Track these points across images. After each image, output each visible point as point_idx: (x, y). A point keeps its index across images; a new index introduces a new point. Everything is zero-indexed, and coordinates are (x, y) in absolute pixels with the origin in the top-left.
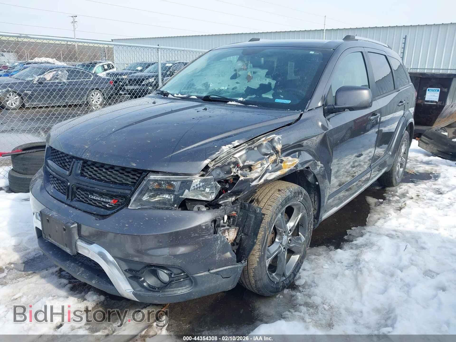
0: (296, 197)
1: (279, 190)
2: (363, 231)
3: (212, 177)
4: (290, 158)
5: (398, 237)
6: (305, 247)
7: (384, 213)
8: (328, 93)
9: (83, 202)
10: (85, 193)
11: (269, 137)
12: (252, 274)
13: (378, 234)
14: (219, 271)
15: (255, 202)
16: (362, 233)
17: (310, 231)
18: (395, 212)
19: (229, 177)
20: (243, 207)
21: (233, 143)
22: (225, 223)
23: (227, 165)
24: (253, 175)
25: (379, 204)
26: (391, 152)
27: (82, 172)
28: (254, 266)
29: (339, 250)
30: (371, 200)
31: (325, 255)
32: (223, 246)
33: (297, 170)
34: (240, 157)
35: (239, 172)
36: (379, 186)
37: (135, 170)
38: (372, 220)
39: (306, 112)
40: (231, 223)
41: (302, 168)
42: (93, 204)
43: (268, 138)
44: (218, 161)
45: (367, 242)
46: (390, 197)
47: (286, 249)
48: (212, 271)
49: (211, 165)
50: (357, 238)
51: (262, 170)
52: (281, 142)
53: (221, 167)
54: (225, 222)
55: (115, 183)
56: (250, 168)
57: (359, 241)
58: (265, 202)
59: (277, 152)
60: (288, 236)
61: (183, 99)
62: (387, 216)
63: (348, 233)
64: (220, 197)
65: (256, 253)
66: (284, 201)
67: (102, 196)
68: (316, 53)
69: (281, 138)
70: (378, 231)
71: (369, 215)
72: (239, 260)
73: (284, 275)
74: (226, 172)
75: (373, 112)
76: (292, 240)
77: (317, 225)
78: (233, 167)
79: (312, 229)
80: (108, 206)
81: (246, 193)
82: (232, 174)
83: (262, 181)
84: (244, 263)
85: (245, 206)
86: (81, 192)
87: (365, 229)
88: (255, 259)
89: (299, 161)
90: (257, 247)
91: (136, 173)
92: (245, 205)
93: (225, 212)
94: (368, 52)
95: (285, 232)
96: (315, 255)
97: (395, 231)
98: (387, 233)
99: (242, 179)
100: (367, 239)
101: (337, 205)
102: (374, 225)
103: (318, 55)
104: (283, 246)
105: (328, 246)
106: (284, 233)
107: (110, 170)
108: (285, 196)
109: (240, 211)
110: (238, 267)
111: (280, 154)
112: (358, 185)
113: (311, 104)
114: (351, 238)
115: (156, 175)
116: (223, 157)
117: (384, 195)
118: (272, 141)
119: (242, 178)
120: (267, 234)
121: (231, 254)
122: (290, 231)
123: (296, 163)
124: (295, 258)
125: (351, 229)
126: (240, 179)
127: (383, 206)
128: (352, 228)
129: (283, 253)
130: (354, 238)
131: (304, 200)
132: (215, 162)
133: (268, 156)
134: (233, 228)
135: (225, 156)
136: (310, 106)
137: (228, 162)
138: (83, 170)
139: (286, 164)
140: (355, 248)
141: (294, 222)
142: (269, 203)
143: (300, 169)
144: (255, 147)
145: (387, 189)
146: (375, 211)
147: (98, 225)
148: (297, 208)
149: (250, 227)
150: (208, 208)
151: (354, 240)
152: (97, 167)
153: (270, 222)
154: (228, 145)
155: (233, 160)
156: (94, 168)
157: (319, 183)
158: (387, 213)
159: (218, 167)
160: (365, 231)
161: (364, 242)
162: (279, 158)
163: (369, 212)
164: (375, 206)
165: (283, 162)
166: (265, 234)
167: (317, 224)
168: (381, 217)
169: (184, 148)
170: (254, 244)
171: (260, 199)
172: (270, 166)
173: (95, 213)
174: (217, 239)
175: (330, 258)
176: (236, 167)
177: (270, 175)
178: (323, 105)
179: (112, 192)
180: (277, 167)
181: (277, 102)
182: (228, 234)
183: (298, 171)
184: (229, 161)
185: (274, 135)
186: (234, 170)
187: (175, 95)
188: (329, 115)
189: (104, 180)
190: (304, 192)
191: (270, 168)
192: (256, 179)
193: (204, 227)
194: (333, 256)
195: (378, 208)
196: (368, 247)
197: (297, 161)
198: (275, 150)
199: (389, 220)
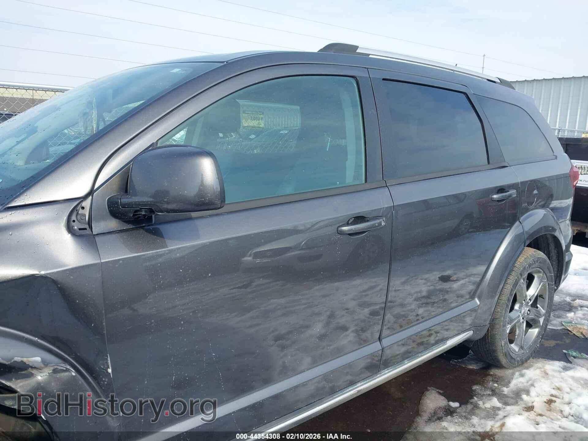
30: (432, 401)
46: (482, 397)
117: (474, 388)
164: (430, 419)
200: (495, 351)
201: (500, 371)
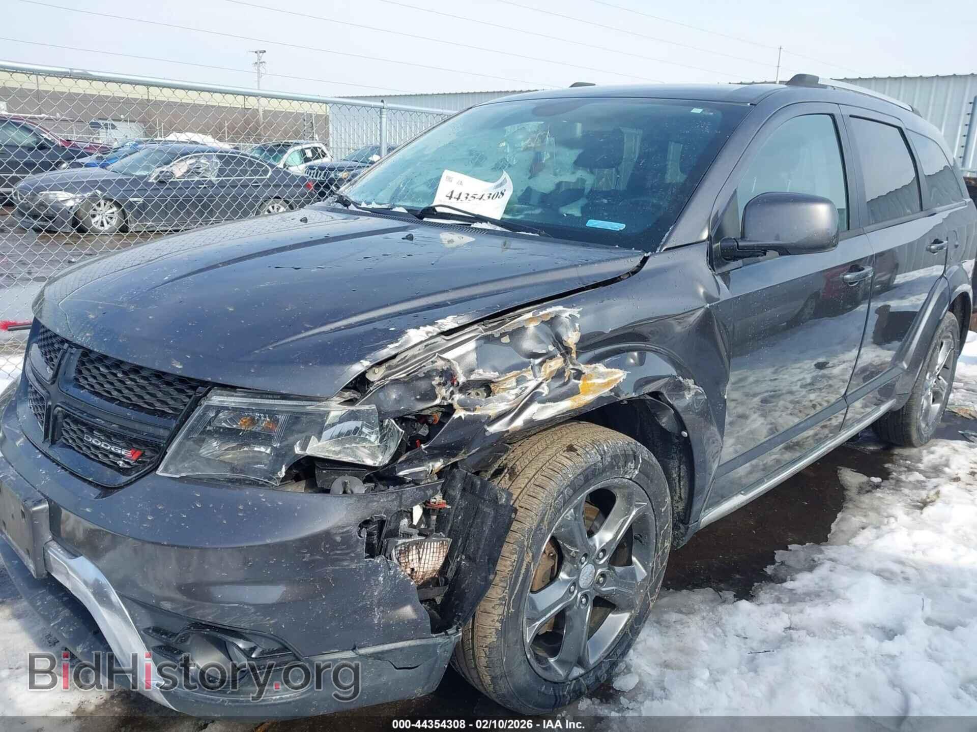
0: (619, 468)
1: (571, 449)
2: (817, 557)
3: (374, 407)
4: (601, 367)
5: (907, 579)
6: (646, 595)
7: (879, 513)
8: (725, 210)
9: (73, 449)
10: (79, 429)
11: (544, 312)
12: (483, 661)
13: (853, 568)
14: (382, 652)
15: (504, 476)
16: (814, 561)
17: (660, 553)
18: (908, 514)
19: (428, 408)
20: (468, 488)
21: (440, 321)
22: (414, 527)
23: (420, 378)
24: (493, 407)
25: (870, 488)
26: (906, 363)
27: (78, 376)
28: (489, 641)
29: (744, 604)
30: (851, 478)
31: (705, 614)
32: (392, 589)
33: (620, 399)
34: (460, 359)
35: (458, 396)
36: (877, 442)
37: (183, 380)
38: (845, 528)
39: (660, 253)
40: (433, 527)
41: (634, 395)
42: (92, 457)
43: (541, 313)
44: (397, 366)
45: (821, 587)
46: (900, 473)
47: (591, 599)
48: (362, 651)
49: (373, 375)
50: (797, 573)
51: (521, 394)
52: (577, 325)
53: (405, 382)
54: (415, 522)
55: (141, 409)
56: (487, 386)
57: (803, 582)
58: (531, 476)
59: (566, 351)
60: (597, 566)
61: (376, 213)
62: (886, 520)
63: (777, 558)
64: (399, 461)
65: (493, 608)
66: (582, 477)
67: (110, 438)
68: (706, 113)
69: (578, 316)
70: (855, 558)
71: (839, 515)
72: (439, 627)
73: (581, 662)
74: (421, 394)
75: (854, 261)
76: (607, 576)
77: (686, 539)
78: (439, 384)
79: (667, 551)
80: (121, 463)
81: (474, 451)
82: (437, 402)
83: (519, 423)
84: (455, 635)
85: (473, 484)
86: (71, 424)
87: (821, 552)
88: (492, 624)
89: (625, 377)
90: (496, 593)
91: (183, 387)
92: (473, 482)
93: (401, 502)
94: (851, 116)
95: (586, 555)
96: (680, 612)
97: (901, 563)
98: (877, 566)
99: (460, 417)
100: (823, 579)
101: (747, 488)
102: (848, 544)
103: (710, 116)
104: (580, 589)
105: (718, 590)
106: (583, 558)
107: (132, 376)
108: (584, 464)
109: (462, 497)
110: (435, 645)
111: (574, 355)
112: (817, 437)
113: (674, 234)
114: (782, 572)
115: (228, 396)
116: (415, 356)
117: (886, 466)
118: (552, 322)
119: (460, 413)
120: (527, 559)
121: (416, 610)
122: (601, 554)
123: (616, 380)
124: (618, 621)
125: (786, 549)
126: (456, 416)
127: (878, 494)
128: (790, 547)
129: (579, 607)
130: (790, 572)
131: (642, 476)
132: (389, 368)
133: (538, 361)
134: (434, 541)
135: (419, 355)
136: (672, 239)
137: (425, 370)
138: (80, 372)
139: (589, 382)
140: (787, 600)
141: (614, 531)
142: (540, 479)
143: (629, 396)
144: (503, 335)
145: (897, 451)
146: (858, 507)
147: (88, 510)
148: (624, 496)
149: (480, 540)
150: (372, 485)
151: (789, 577)
152: (107, 367)
153: (536, 530)
154: (425, 326)
155: (440, 364)
156: (102, 369)
157: (690, 432)
158: (885, 514)
159: (396, 382)
160: (820, 556)
161: (812, 587)
162: (571, 366)
163: (840, 508)
164: (859, 493)
165: (583, 376)
166: (520, 561)
167: (684, 535)
168: (869, 524)
169: (311, 329)
170: (488, 584)
171: (519, 468)
172: (544, 385)
173: (90, 479)
174: (375, 571)
175: (717, 623)
176: (449, 383)
177: (543, 408)
178: (709, 238)
179: (130, 430)
180: (565, 389)
181: (591, 226)
182: (415, 557)
183: (622, 401)
184: (429, 367)
185: (560, 308)
186: (443, 390)
187: (364, 205)
188: (725, 264)
189: (118, 400)
190: (644, 453)
191: (545, 390)
192: (500, 416)
193: (338, 539)
194: (725, 618)
195: (866, 499)
196: (820, 601)
197: (619, 375)
198: (562, 343)
199: (888, 533)
200: (908, 425)
201: (904, 450)
